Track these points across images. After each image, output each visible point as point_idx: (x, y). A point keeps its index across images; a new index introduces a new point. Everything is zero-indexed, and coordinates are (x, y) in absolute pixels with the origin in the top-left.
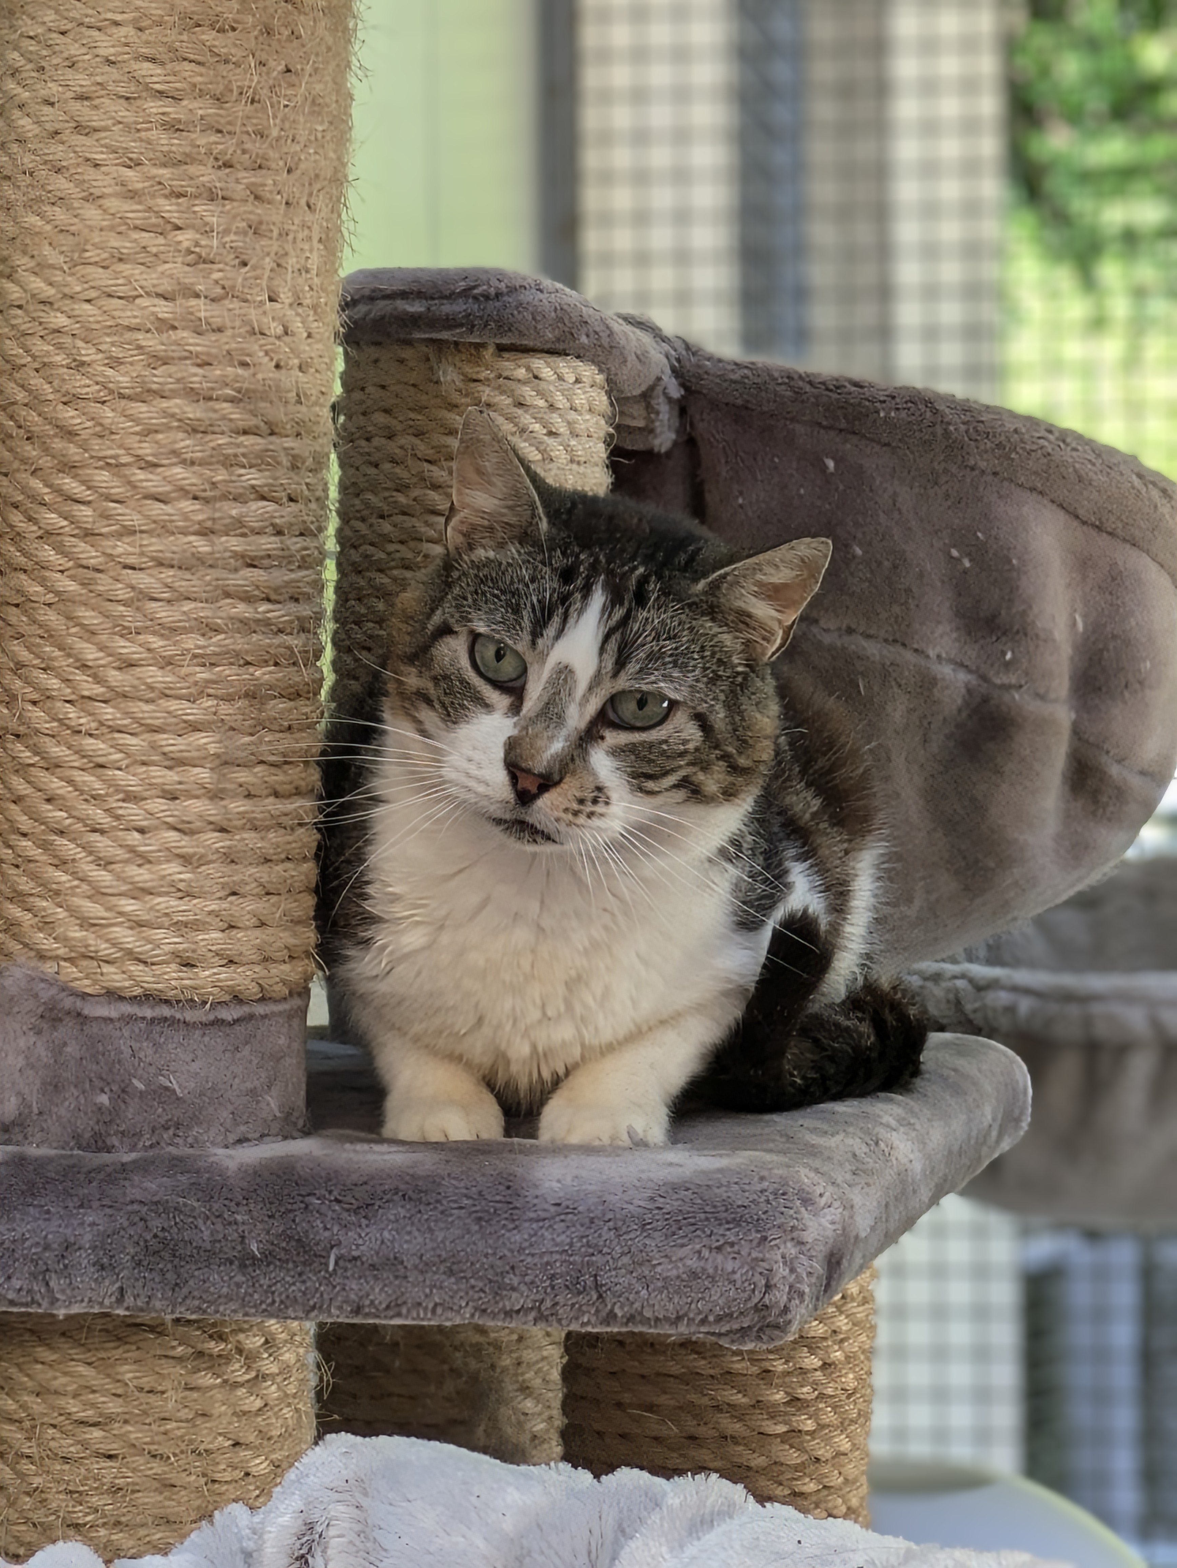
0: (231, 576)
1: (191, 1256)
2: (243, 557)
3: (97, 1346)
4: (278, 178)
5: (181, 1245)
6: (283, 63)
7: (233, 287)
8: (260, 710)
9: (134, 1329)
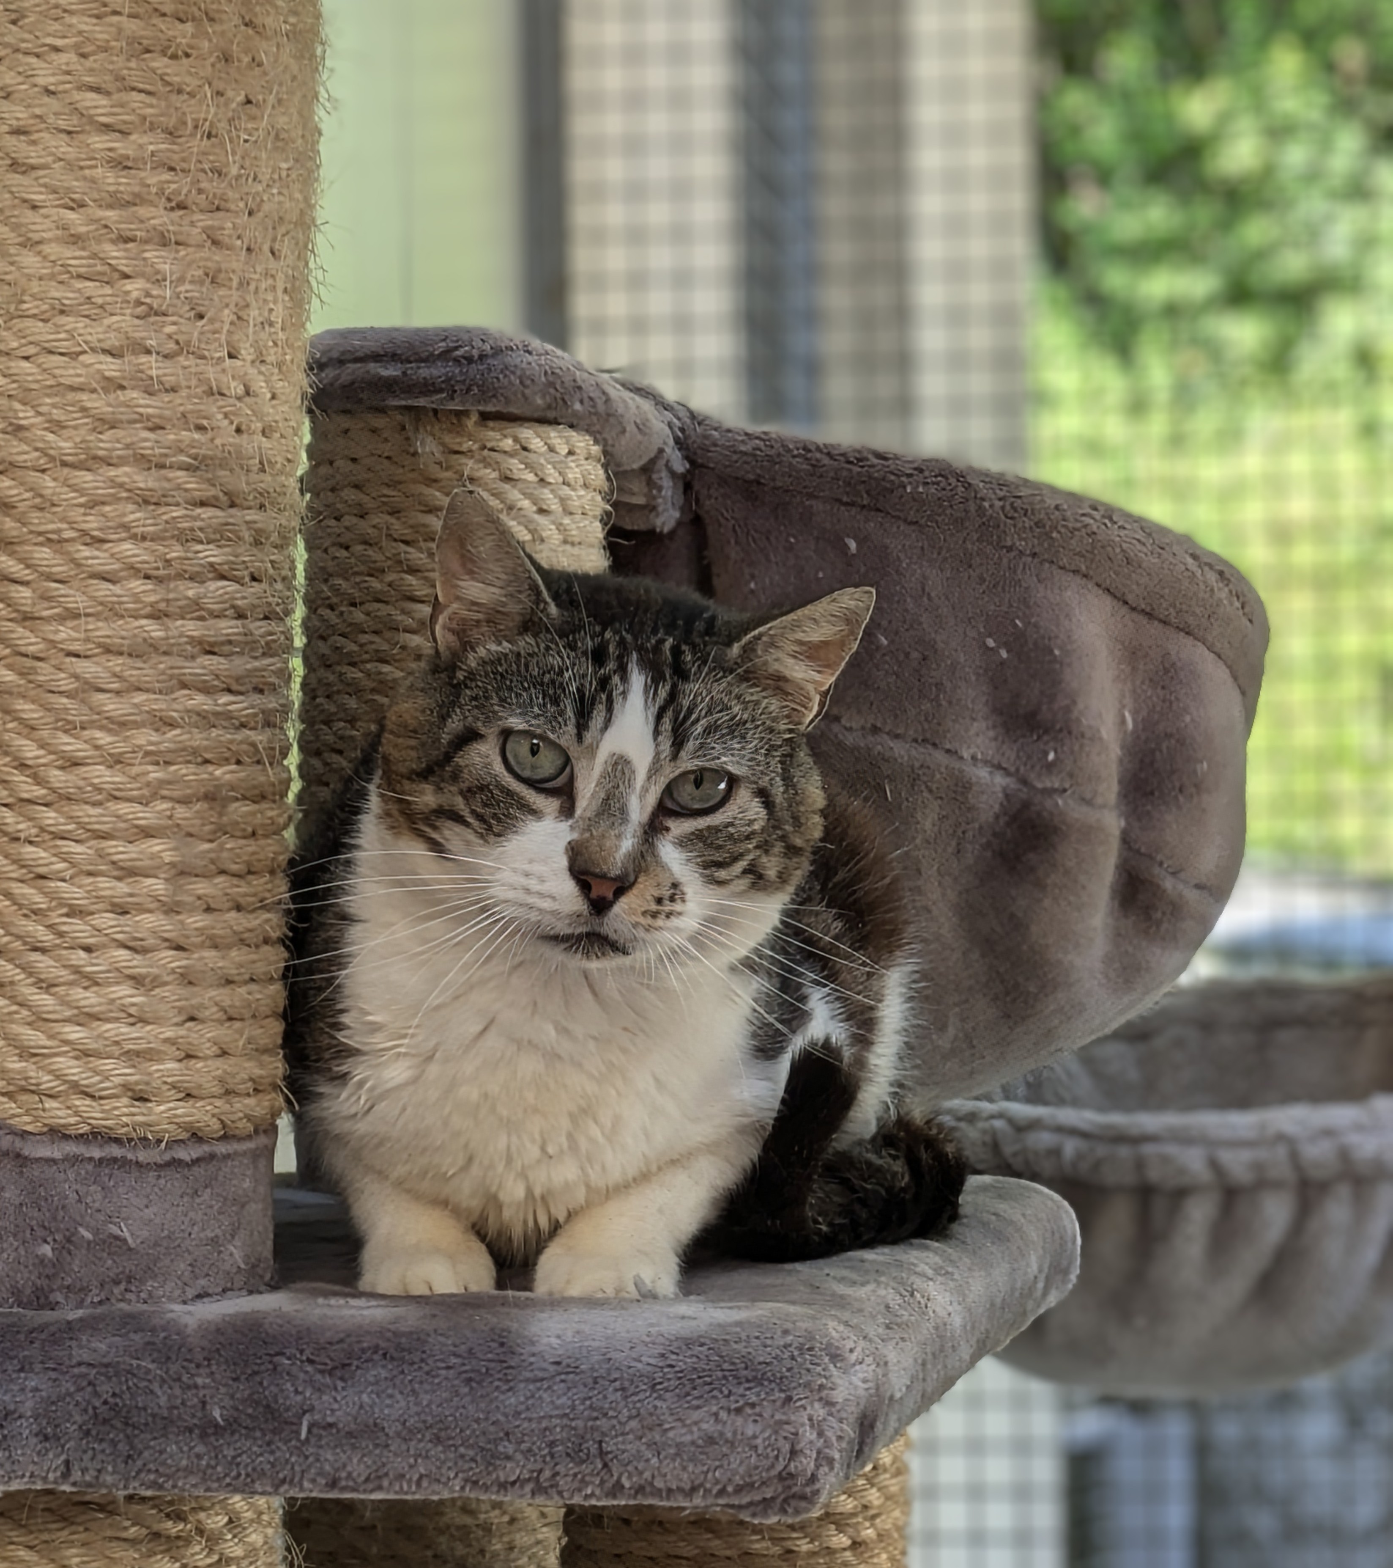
0: (187, 664)
1: (146, 1424)
2: (200, 643)
3: (41, 1527)
4: (238, 221)
5: (134, 1412)
6: (243, 93)
7: (188, 343)
8: (221, 815)
9: (81, 1508)
